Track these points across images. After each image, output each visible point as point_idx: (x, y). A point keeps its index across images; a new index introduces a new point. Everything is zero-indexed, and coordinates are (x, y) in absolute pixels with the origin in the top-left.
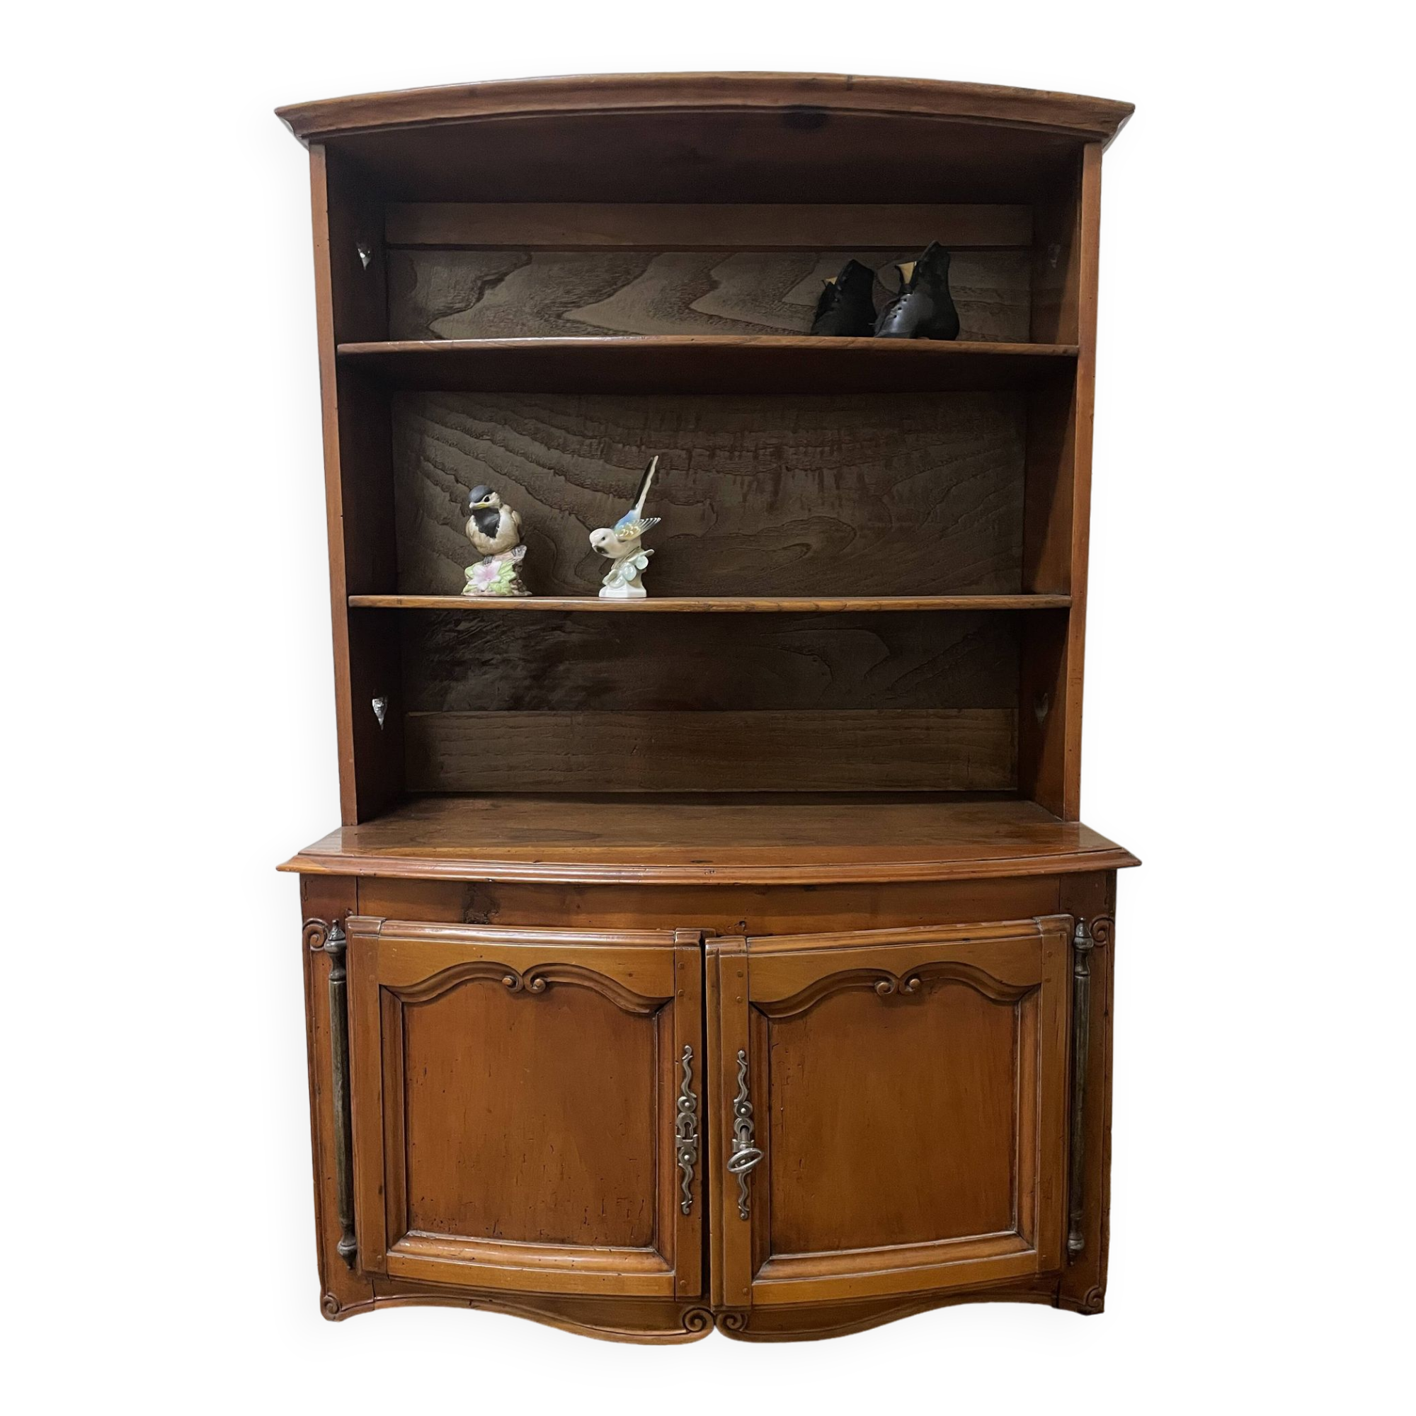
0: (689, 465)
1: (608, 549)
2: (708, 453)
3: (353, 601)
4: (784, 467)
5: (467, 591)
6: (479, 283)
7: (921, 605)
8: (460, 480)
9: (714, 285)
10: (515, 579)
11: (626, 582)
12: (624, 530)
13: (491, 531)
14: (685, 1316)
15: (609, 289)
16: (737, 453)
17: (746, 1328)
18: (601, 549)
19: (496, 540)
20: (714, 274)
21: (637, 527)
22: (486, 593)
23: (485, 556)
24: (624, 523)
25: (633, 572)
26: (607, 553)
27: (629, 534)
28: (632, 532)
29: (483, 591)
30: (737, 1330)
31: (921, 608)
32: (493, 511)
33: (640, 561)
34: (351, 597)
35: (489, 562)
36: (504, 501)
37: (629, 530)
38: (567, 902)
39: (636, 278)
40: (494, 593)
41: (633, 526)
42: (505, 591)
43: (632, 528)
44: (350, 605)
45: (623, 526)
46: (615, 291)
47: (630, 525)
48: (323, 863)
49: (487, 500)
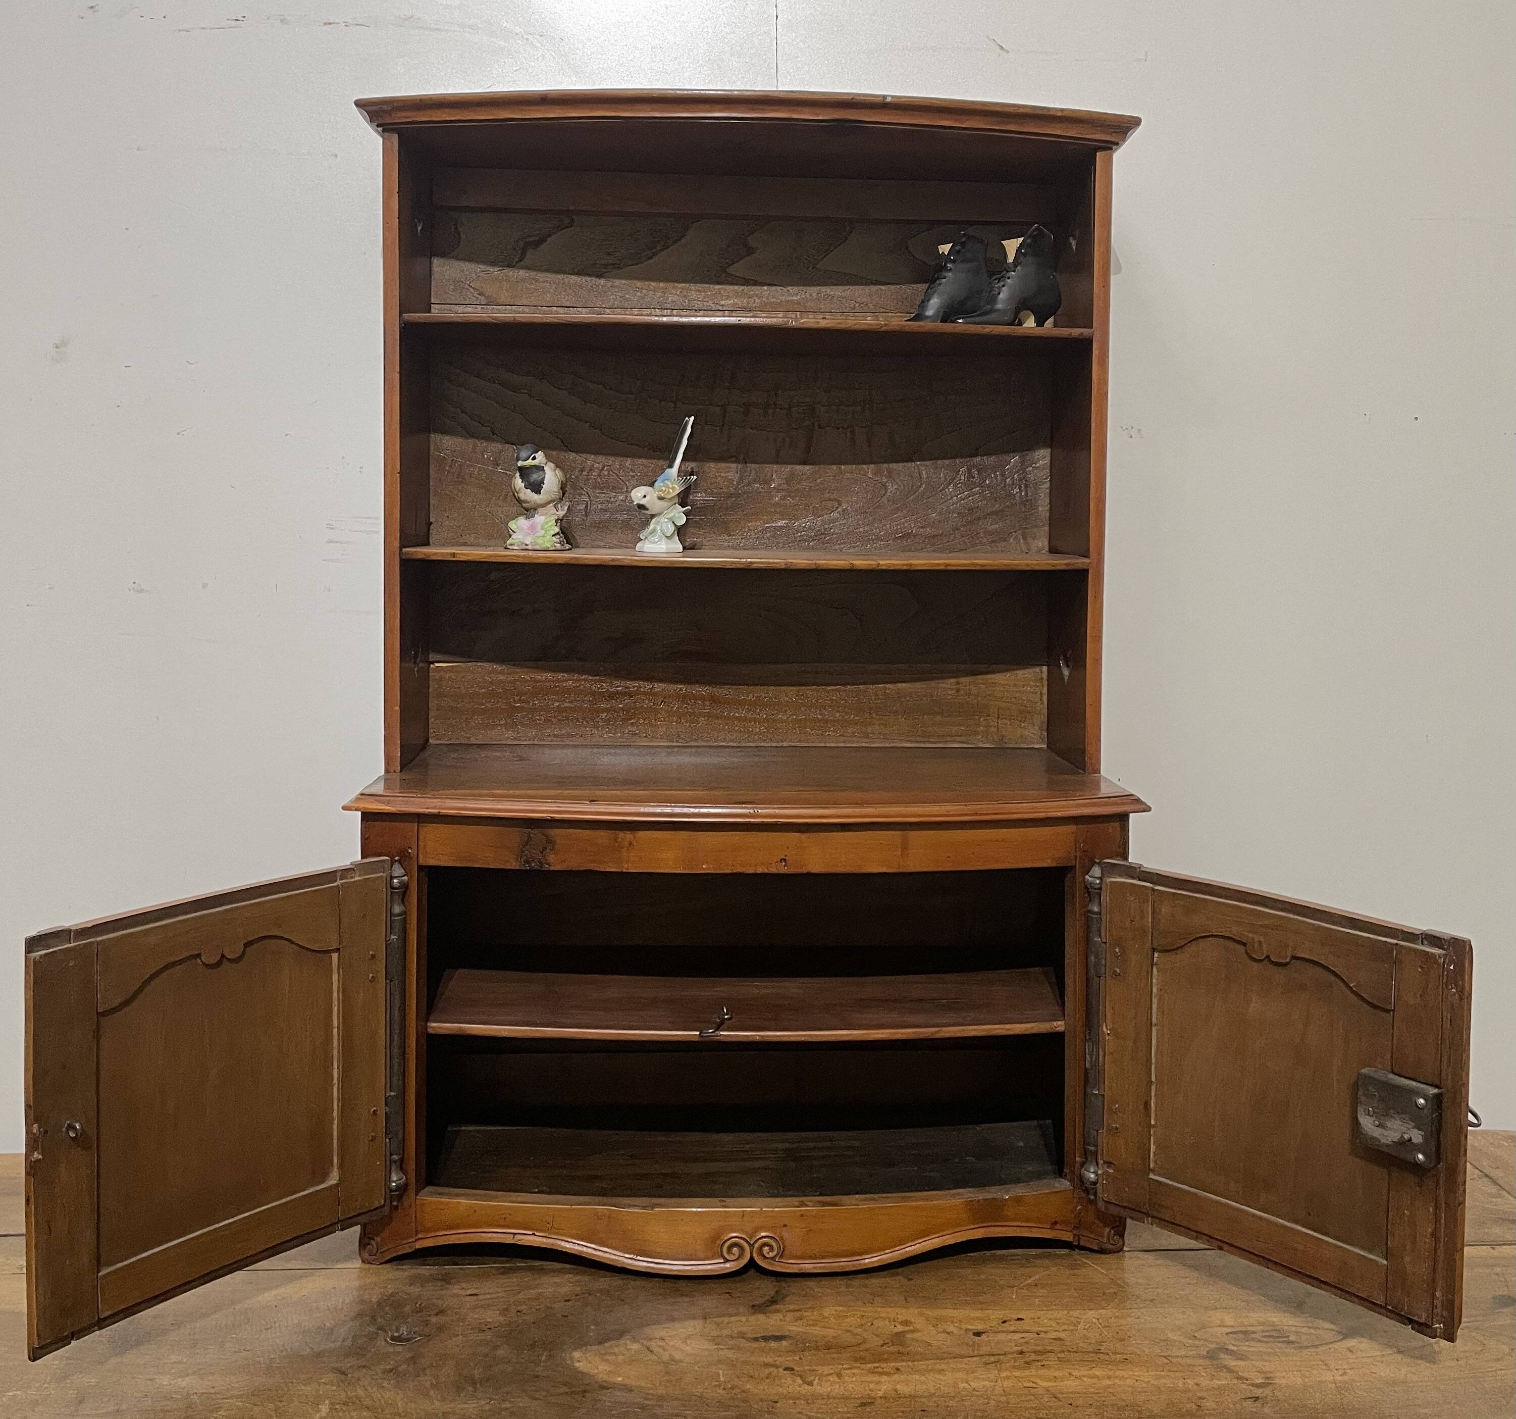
0: (723, 422)
1: (648, 506)
2: (742, 410)
3: (406, 553)
4: (816, 424)
5: (511, 545)
6: (521, 244)
7: (949, 565)
8: (496, 432)
9: (751, 251)
10: (558, 533)
11: (664, 538)
12: (664, 488)
13: (536, 488)
14: (722, 1245)
15: (648, 252)
16: (770, 411)
17: (781, 1257)
18: (641, 507)
19: (541, 496)
20: (752, 241)
21: (676, 486)
22: (530, 547)
23: (529, 511)
24: (663, 482)
25: (671, 528)
26: (647, 509)
27: (669, 492)
28: (671, 491)
29: (526, 545)
30: (773, 1258)
31: (949, 568)
32: (539, 468)
33: (678, 518)
34: (404, 550)
35: (533, 516)
36: (549, 458)
37: (669, 488)
38: (619, 840)
39: (675, 242)
40: (537, 547)
41: (672, 483)
42: (548, 545)
43: (671, 486)
44: (404, 557)
45: (662, 484)
46: (654, 254)
47: (669, 483)
48: (388, 803)
49: (534, 458)
